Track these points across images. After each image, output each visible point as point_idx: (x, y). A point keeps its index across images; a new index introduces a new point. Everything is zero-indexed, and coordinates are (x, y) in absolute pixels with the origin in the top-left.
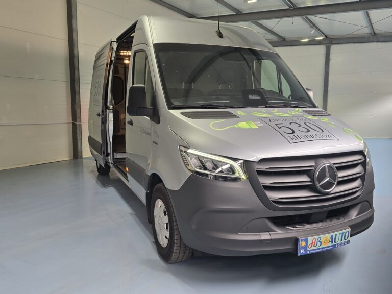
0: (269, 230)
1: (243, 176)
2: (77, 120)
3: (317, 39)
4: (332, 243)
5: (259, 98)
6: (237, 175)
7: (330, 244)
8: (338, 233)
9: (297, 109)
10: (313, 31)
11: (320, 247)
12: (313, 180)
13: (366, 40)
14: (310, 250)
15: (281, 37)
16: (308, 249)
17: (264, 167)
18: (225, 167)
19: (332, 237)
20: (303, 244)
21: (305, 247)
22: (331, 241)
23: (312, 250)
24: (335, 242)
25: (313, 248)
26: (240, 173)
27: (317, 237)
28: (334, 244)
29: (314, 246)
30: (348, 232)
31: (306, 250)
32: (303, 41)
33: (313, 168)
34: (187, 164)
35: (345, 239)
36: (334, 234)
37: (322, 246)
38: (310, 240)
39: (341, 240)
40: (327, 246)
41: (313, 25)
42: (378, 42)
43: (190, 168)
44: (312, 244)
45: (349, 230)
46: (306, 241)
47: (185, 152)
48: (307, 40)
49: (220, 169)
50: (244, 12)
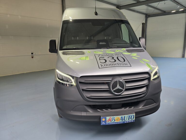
0: (86, 111)
1: (74, 84)
3: (180, 10)
4: (122, 120)
5: (105, 44)
6: (72, 84)
7: (121, 121)
8: (126, 116)
9: (123, 49)
10: (179, 6)
11: (114, 122)
14: (108, 123)
15: (163, 11)
16: (107, 122)
19: (122, 117)
20: (104, 120)
21: (105, 121)
22: (121, 119)
23: (109, 123)
24: (124, 120)
25: (110, 122)
27: (112, 117)
28: (123, 121)
29: (110, 121)
30: (134, 116)
31: (106, 123)
32: (172, 12)
33: (110, 82)
35: (131, 119)
36: (123, 116)
37: (116, 121)
38: (108, 118)
39: (129, 119)
40: (119, 121)
41: (178, 3)
44: (109, 120)
45: (134, 114)
48: (175, 11)
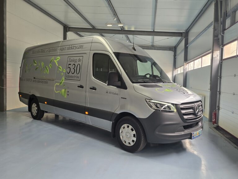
0: (183, 131)
1: (175, 110)
2: (4, 86)
6: (172, 110)
12: (194, 111)
13: (150, 48)
17: (182, 106)
18: (166, 106)
19: (199, 132)
26: (173, 108)
29: (195, 136)
33: (194, 107)
34: (151, 107)
38: (195, 133)
41: (128, 38)
42: (155, 50)
43: (153, 108)
45: (202, 129)
46: (194, 133)
47: (149, 101)
49: (164, 107)
50: (96, 28)
